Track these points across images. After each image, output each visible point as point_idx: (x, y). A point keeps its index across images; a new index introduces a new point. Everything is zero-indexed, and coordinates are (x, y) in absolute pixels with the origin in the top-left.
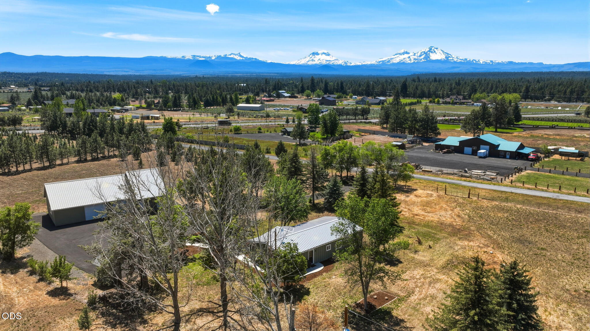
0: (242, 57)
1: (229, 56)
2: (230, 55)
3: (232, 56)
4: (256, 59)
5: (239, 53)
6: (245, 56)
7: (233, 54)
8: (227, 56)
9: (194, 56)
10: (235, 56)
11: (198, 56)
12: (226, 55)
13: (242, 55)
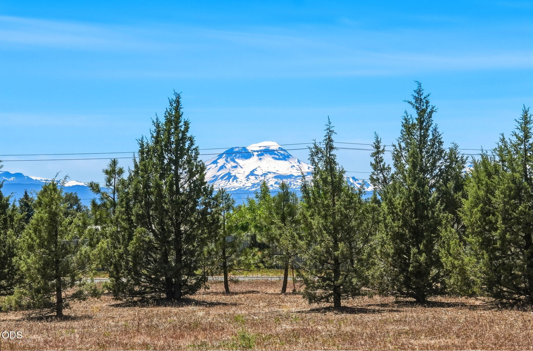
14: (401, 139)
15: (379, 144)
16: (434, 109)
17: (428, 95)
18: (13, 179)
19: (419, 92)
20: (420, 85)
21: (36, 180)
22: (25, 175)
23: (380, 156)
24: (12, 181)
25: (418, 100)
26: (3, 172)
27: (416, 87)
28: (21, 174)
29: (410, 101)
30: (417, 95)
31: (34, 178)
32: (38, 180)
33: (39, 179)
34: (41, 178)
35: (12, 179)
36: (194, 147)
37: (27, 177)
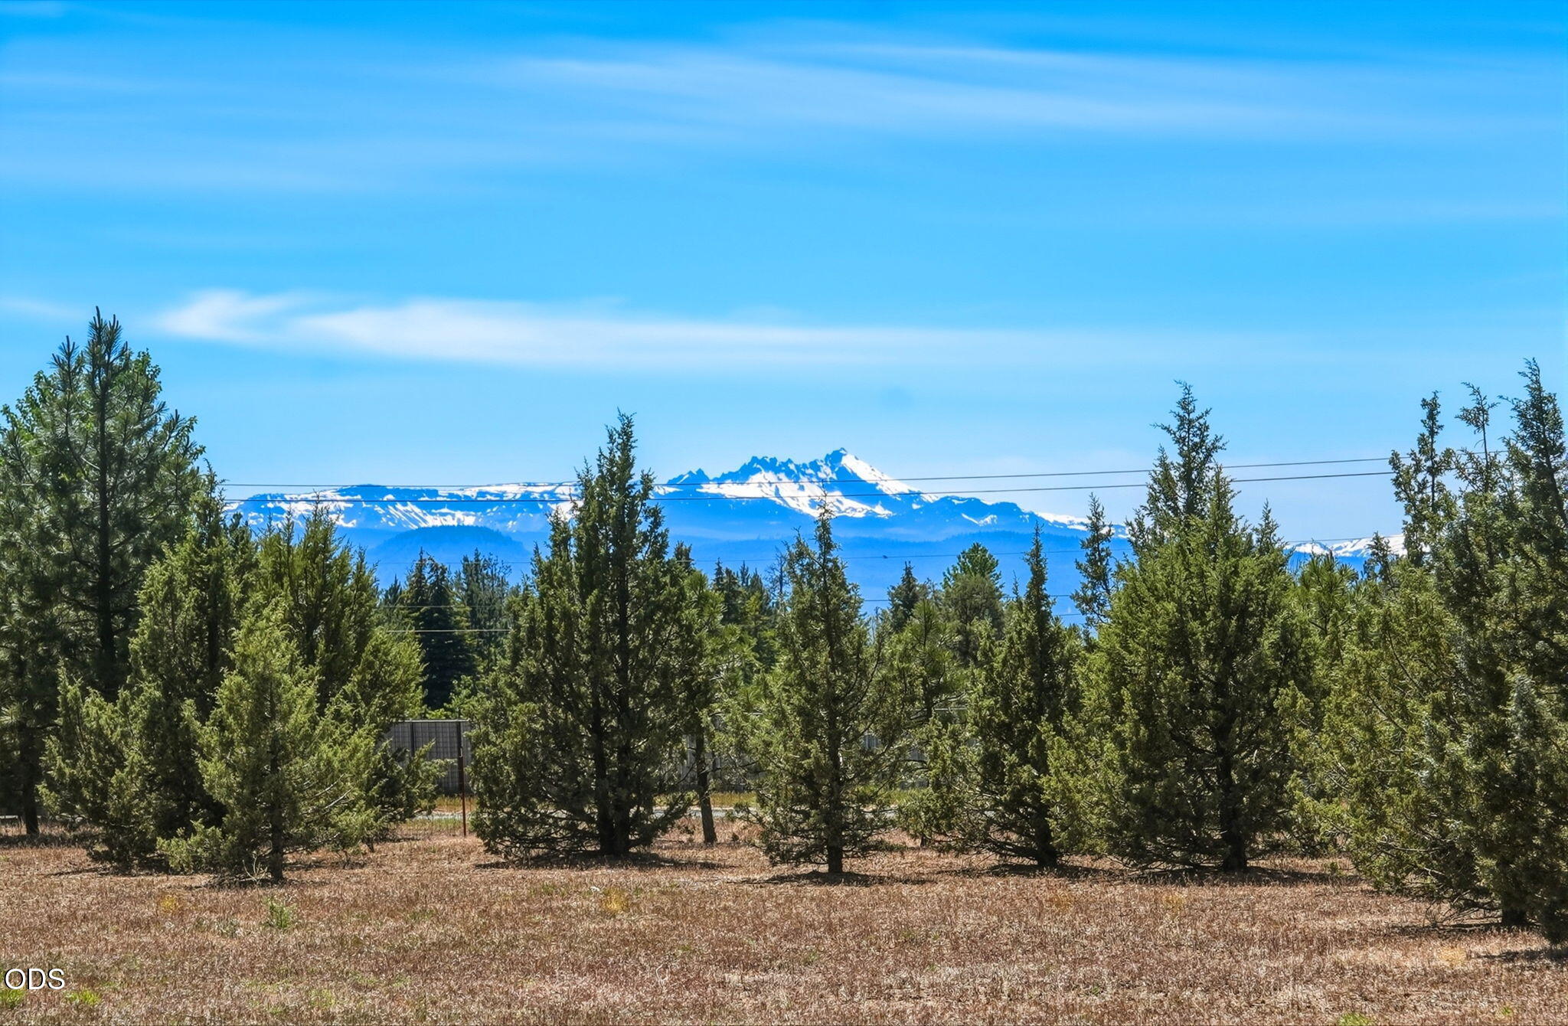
0: (867, 492)
1: (730, 490)
2: (742, 475)
3: (753, 489)
4: (1007, 510)
5: (835, 458)
6: (892, 487)
7: (771, 465)
8: (711, 489)
9: (371, 493)
10: (788, 489)
11: (405, 495)
12: (700, 477)
13: (863, 471)
14: (1145, 508)
15: (1098, 519)
16: (1219, 444)
17: (1207, 412)
18: (992, 519)
19: (1185, 404)
20: (1187, 389)
21: (1056, 522)
22: (1025, 507)
23: (1101, 546)
24: (987, 526)
25: (1185, 422)
26: (963, 500)
27: (1180, 395)
28: (1014, 505)
29: (1166, 425)
30: (1182, 413)
31: (1050, 517)
32: (1063, 524)
33: (1063, 519)
34: (1071, 518)
35: (988, 519)
36: (660, 530)
37: (1032, 515)
